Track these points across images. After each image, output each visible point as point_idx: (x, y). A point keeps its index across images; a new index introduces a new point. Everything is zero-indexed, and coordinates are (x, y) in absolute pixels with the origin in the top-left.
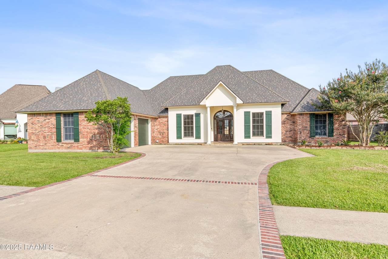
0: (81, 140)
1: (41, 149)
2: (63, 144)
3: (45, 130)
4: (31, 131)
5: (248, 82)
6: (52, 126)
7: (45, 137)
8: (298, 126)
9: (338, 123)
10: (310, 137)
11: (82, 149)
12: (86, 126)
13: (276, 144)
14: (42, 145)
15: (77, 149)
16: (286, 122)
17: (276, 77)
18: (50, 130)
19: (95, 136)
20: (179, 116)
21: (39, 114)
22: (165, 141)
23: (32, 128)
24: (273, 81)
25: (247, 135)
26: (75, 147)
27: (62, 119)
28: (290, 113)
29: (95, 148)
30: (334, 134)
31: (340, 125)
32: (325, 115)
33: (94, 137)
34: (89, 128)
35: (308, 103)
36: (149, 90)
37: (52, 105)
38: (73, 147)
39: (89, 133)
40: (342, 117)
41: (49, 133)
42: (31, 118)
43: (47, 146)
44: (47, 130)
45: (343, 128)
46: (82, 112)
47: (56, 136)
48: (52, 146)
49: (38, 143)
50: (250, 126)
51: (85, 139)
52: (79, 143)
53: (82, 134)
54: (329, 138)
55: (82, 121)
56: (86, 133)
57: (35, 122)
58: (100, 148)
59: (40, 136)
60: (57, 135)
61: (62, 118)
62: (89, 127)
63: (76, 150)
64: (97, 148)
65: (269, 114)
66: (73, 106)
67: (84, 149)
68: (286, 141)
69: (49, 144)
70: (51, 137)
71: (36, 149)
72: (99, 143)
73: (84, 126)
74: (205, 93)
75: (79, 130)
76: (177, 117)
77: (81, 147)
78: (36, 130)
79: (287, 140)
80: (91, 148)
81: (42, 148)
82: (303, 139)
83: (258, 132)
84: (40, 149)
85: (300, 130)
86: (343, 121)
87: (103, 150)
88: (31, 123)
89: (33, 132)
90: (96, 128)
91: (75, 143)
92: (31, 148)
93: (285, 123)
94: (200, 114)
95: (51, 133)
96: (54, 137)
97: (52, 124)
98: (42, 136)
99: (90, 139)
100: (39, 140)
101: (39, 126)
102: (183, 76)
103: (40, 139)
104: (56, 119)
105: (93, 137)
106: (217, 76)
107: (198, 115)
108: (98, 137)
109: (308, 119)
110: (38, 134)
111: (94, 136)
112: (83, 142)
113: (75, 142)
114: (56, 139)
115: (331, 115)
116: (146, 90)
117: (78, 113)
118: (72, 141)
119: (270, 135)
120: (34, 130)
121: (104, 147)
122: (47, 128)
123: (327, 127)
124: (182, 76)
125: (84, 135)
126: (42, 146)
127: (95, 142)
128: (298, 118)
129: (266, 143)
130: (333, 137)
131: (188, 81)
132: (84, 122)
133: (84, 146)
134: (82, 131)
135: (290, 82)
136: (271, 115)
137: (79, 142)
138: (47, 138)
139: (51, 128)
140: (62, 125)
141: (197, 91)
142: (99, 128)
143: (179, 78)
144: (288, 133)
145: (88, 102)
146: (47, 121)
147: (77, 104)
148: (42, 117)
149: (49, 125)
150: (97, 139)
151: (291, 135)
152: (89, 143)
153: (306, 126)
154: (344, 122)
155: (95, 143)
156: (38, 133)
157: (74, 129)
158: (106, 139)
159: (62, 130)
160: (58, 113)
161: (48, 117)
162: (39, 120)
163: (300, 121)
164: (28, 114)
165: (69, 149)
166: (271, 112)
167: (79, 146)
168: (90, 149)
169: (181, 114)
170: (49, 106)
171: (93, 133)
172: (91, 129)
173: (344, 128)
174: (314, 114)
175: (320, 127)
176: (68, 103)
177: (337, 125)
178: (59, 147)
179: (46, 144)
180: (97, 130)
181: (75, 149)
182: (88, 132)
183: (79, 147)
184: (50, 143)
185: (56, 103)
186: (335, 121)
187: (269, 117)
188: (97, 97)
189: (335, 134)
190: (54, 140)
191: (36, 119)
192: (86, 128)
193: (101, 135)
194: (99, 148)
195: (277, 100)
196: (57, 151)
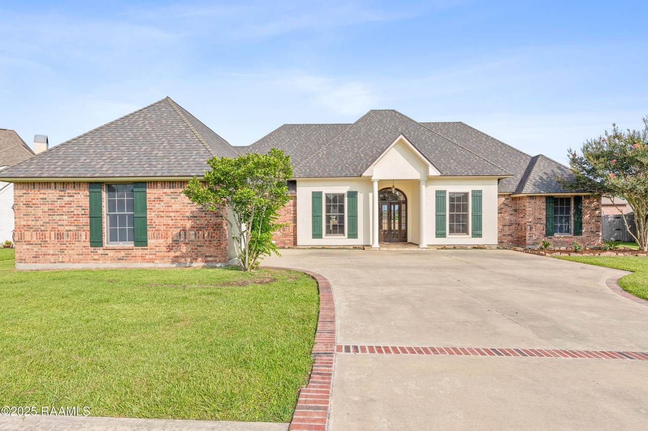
0: (151, 242)
1: (51, 263)
2: (107, 251)
3: (60, 220)
4: (24, 221)
5: (433, 140)
6: (81, 212)
7: (59, 236)
8: (527, 217)
9: (588, 212)
10: (546, 235)
11: (153, 262)
12: (163, 212)
13: (490, 247)
14: (52, 252)
15: (141, 262)
16: (503, 210)
17: (472, 135)
18: (73, 219)
19: (185, 233)
20: (316, 196)
21: (46, 184)
22: (288, 241)
23: (27, 215)
24: (469, 141)
25: (440, 232)
26: (135, 257)
27: (105, 195)
28: (510, 195)
29: (185, 260)
30: (583, 231)
31: (592, 217)
32: (568, 200)
33: (182, 236)
34: (171, 217)
35: (541, 178)
36: (248, 147)
37: (78, 164)
38: (133, 257)
39: (171, 228)
40: (595, 203)
41: (70, 225)
42: (24, 192)
43: (65, 255)
44: (67, 220)
45: (596, 221)
46: (156, 182)
47: (88, 233)
48: (79, 255)
49: (43, 248)
50: (445, 215)
51: (162, 241)
52: (147, 249)
53: (154, 229)
54: (576, 237)
55: (154, 201)
56: (165, 227)
57: (34, 202)
58: (196, 259)
59: (47, 234)
60: (91, 231)
61: (105, 193)
62: (172, 214)
63: (139, 264)
64: (189, 260)
65: (478, 195)
66: (133, 169)
67: (158, 261)
68: (503, 242)
69: (70, 252)
70: (76, 237)
71: (36, 263)
72: (196, 249)
73: (158, 212)
74: (362, 155)
75: (148, 221)
76: (313, 198)
77: (151, 256)
78: (37, 220)
79: (505, 241)
80: (175, 260)
81: (52, 260)
82: (535, 238)
83: (459, 225)
84: (46, 261)
85: (530, 224)
86: (597, 209)
87: (203, 264)
88: (24, 204)
89: (30, 223)
90: (187, 217)
91: (138, 249)
92: (22, 260)
93: (501, 211)
94: (356, 193)
95: (76, 226)
96: (85, 236)
97: (78, 206)
98: (53, 233)
99: (174, 241)
100: (47, 241)
101: (46, 209)
102: (309, 125)
103: (48, 239)
104: (90, 196)
105: (180, 235)
106: (377, 127)
107: (353, 195)
108: (193, 236)
109: (543, 206)
110: (43, 228)
111: (182, 233)
112: (155, 246)
113: (135, 246)
114: (88, 239)
115: (578, 200)
116: (243, 147)
117: (145, 182)
118: (131, 245)
119: (479, 232)
120: (33, 220)
121: (206, 256)
122: (66, 215)
123: (572, 218)
124: (306, 125)
125: (158, 230)
126: (53, 255)
127: (185, 247)
128: (527, 204)
129: (475, 246)
130: (582, 235)
131: (320, 134)
132: (159, 204)
133: (158, 254)
134: (155, 222)
135: (497, 144)
136: (481, 197)
137: (147, 246)
138: (65, 237)
139: (78, 215)
140: (105, 210)
141: (346, 151)
142: (195, 217)
143: (301, 128)
144: (506, 228)
145: (168, 160)
146: (66, 199)
147: (142, 163)
148: (53, 191)
149: (73, 209)
150: (191, 241)
151: (511, 231)
152: (170, 248)
153: (540, 216)
154: (597, 212)
155: (184, 249)
156: (43, 226)
157: (132, 218)
158: (210, 241)
159: (105, 220)
160: (96, 183)
161: (68, 191)
162: (45, 196)
163: (531, 209)
164: (16, 183)
165: (121, 261)
166: (481, 191)
167: (146, 254)
168: (173, 262)
169: (321, 193)
170: (72, 167)
171: (180, 227)
172: (176, 220)
173: (598, 221)
174: (552, 197)
175: (561, 218)
176: (120, 161)
177: (588, 216)
178: (96, 257)
179: (62, 251)
180: (190, 221)
181: (138, 262)
182: (168, 225)
183: (147, 256)
184: (73, 249)
185: (88, 161)
186: (584, 210)
187: (478, 201)
188: (187, 152)
189: (585, 231)
190: (84, 242)
191: (36, 195)
192: (163, 217)
193: (200, 232)
194: (194, 259)
195: (493, 173)
196: (92, 265)
